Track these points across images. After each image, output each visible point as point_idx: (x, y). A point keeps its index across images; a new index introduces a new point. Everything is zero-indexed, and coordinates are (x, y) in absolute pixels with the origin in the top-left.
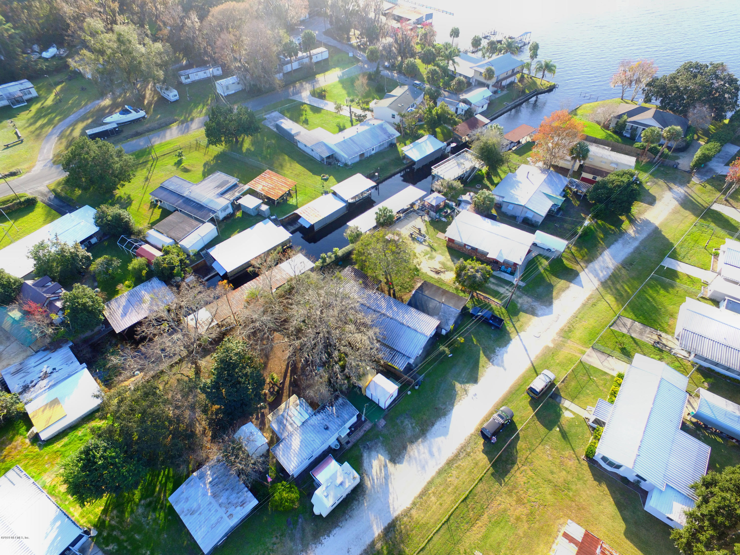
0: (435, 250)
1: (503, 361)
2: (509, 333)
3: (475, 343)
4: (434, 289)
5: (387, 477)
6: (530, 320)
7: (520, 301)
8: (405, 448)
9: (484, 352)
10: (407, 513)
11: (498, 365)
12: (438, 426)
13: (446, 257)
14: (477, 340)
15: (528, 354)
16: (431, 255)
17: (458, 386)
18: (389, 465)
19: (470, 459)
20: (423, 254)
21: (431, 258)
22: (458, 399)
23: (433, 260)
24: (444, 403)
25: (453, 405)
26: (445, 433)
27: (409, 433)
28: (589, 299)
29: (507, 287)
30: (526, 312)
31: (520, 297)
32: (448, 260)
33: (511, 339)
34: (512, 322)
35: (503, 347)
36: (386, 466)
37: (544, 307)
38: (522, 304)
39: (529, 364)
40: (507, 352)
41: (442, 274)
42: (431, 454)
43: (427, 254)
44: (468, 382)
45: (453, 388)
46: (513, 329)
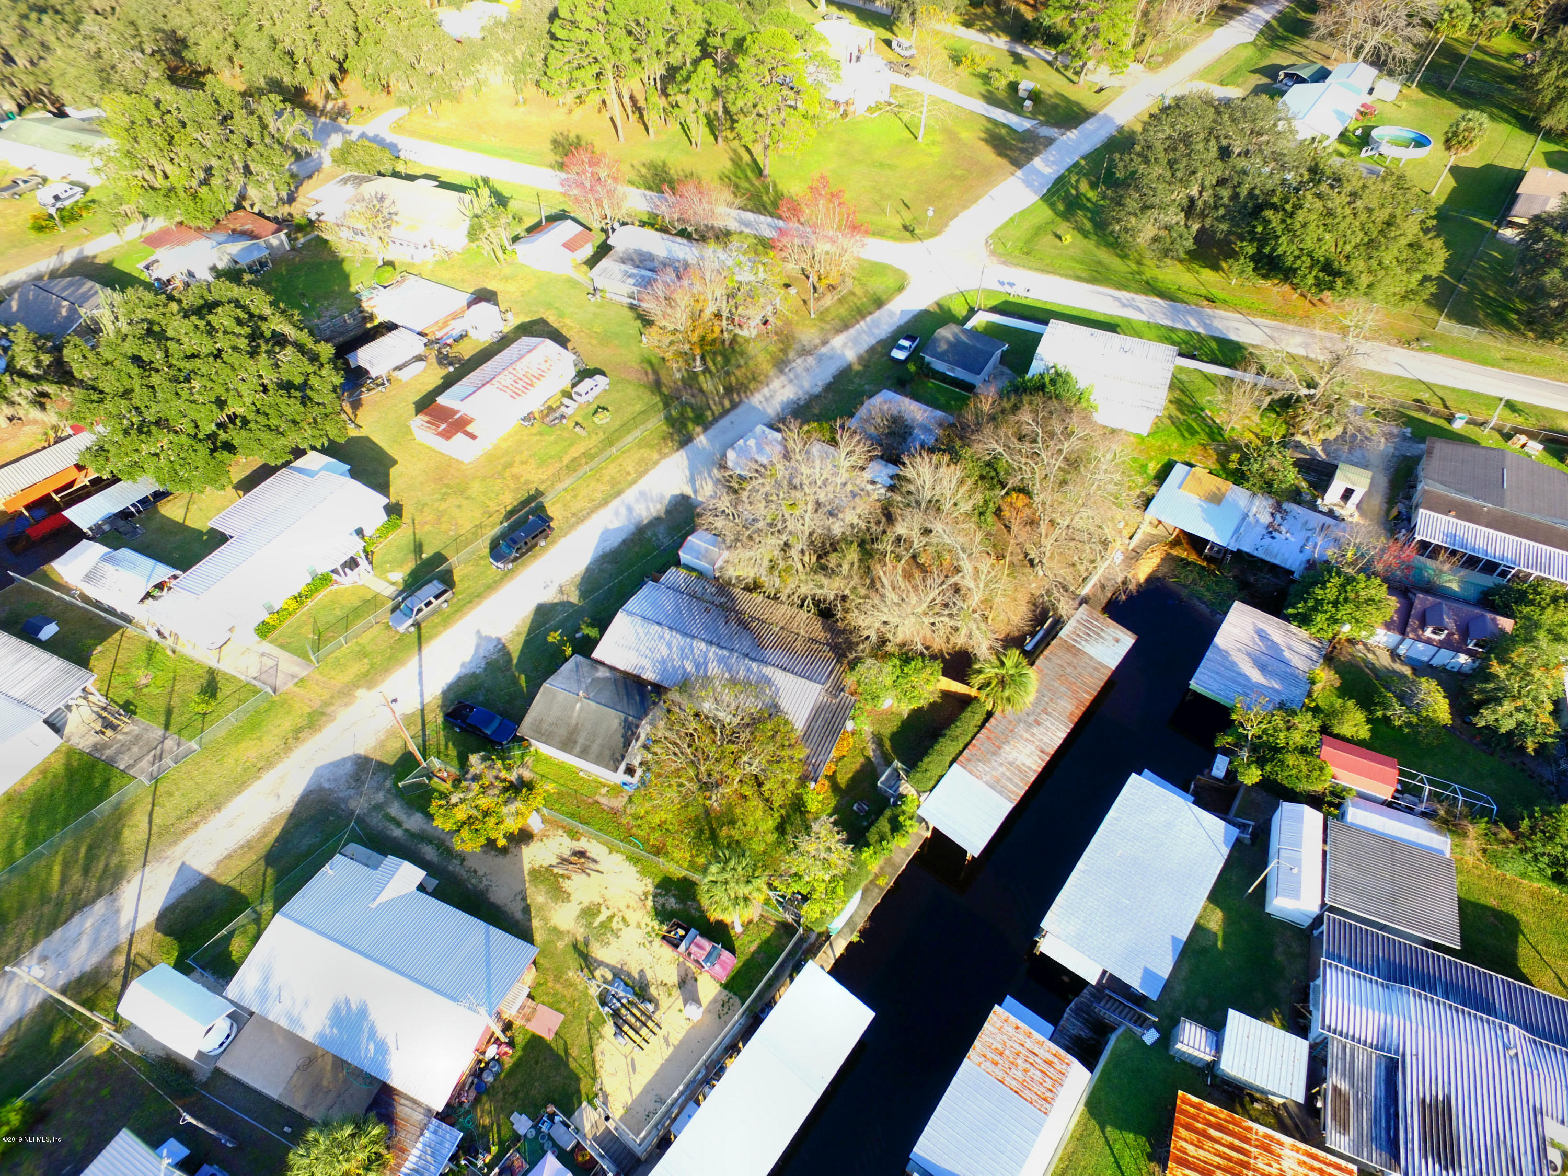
0: (575, 946)
1: (478, 647)
2: (443, 706)
3: (523, 677)
4: (595, 748)
5: (692, 481)
6: (382, 744)
7: (380, 797)
8: (668, 512)
9: (511, 660)
10: (664, 456)
11: (488, 639)
12: (615, 541)
13: (545, 920)
14: (515, 681)
15: (421, 666)
16: (589, 925)
17: (574, 598)
18: (688, 491)
19: (573, 510)
20: (614, 925)
21: (589, 912)
22: (579, 579)
23: (586, 904)
24: (602, 570)
25: (588, 570)
26: (606, 533)
27: (662, 528)
28: (196, 825)
29: (397, 833)
30: (381, 766)
31: (378, 807)
32: (540, 909)
33: (445, 693)
34: (424, 735)
35: (466, 675)
36: (695, 492)
37: (327, 785)
38: (379, 789)
39: (426, 650)
40: (463, 665)
41: (566, 853)
42: (630, 509)
43: (602, 925)
44: (554, 606)
45: (583, 594)
46: (429, 717)
